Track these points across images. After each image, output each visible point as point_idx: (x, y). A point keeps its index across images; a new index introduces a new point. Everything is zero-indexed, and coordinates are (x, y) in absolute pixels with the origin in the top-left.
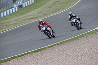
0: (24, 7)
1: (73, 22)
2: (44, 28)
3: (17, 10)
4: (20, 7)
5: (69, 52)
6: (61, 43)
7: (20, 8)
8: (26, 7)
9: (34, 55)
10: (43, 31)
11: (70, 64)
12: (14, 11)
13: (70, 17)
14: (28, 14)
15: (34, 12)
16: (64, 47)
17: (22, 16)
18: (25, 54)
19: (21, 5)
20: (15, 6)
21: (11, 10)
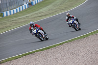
0: (34, 4)
1: (71, 23)
2: (35, 31)
3: (27, 7)
4: (30, 4)
5: (79, 50)
6: (71, 41)
7: (30, 6)
8: (36, 4)
9: (44, 52)
10: (35, 34)
11: (80, 61)
12: (24, 8)
13: (67, 18)
14: (38, 11)
15: (44, 10)
16: (74, 44)
17: (32, 14)
18: (34, 52)
19: (31, 3)
20: (25, 4)
21: (21, 7)
